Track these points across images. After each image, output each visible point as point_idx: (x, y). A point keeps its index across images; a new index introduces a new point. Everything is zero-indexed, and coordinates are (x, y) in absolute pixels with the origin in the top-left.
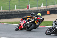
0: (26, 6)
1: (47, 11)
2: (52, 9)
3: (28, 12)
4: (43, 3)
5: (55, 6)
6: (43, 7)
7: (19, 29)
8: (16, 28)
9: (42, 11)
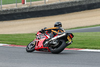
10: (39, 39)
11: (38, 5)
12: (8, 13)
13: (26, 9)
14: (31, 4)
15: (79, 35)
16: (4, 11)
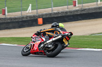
0: (1, 10)
1: (39, 19)
2: (46, 14)
3: (3, 21)
4: (30, 5)
5: (52, 10)
6: (30, 11)
7: (30, 54)
8: (24, 52)
9: (28, 19)
10: (34, 42)
11: (90, 7)
12: (59, 15)
13: (77, 11)
14: (83, 6)
16: (55, 14)
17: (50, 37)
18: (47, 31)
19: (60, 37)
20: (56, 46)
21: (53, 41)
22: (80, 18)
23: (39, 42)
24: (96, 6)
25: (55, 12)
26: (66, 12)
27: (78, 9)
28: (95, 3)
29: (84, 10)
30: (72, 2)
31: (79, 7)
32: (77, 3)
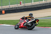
10: (21, 22)
11: (28, 5)
12: (13, 9)
13: (22, 7)
14: (25, 5)
15: (49, 20)
16: (11, 8)
17: (29, 20)
18: (28, 17)
19: (34, 20)
20: (32, 25)
21: (31, 22)
22: (23, 11)
23: (24, 22)
24: (31, 5)
25: (11, 7)
26: (17, 8)
27: (22, 6)
28: (31, 3)
29: (26, 6)
30: (19, 2)
31: (23, 5)
32: (22, 3)
